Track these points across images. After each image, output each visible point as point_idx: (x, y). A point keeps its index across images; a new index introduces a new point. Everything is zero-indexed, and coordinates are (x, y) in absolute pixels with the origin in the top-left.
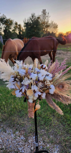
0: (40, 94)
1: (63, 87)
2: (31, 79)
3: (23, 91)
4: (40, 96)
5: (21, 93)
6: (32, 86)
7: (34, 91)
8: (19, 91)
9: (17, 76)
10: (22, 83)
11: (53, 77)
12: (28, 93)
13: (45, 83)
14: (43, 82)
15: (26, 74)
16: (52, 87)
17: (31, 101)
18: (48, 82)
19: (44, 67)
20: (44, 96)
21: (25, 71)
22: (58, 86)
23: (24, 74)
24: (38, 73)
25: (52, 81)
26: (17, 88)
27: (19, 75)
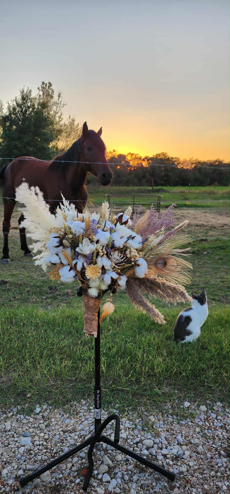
0: (115, 276)
1: (165, 264)
2: (97, 242)
3: (79, 267)
4: (114, 282)
5: (73, 273)
6: (99, 259)
7: (103, 268)
8: (69, 268)
9: (66, 234)
10: (77, 249)
11: (143, 243)
12: (89, 274)
13: (128, 252)
14: (123, 250)
15: (86, 230)
16: (142, 262)
17: (93, 292)
18: (133, 250)
19: (124, 220)
20: (123, 282)
21: (83, 225)
22: (153, 262)
23: (82, 231)
24: (112, 231)
25: (141, 250)
26: (65, 262)
27: (71, 233)
